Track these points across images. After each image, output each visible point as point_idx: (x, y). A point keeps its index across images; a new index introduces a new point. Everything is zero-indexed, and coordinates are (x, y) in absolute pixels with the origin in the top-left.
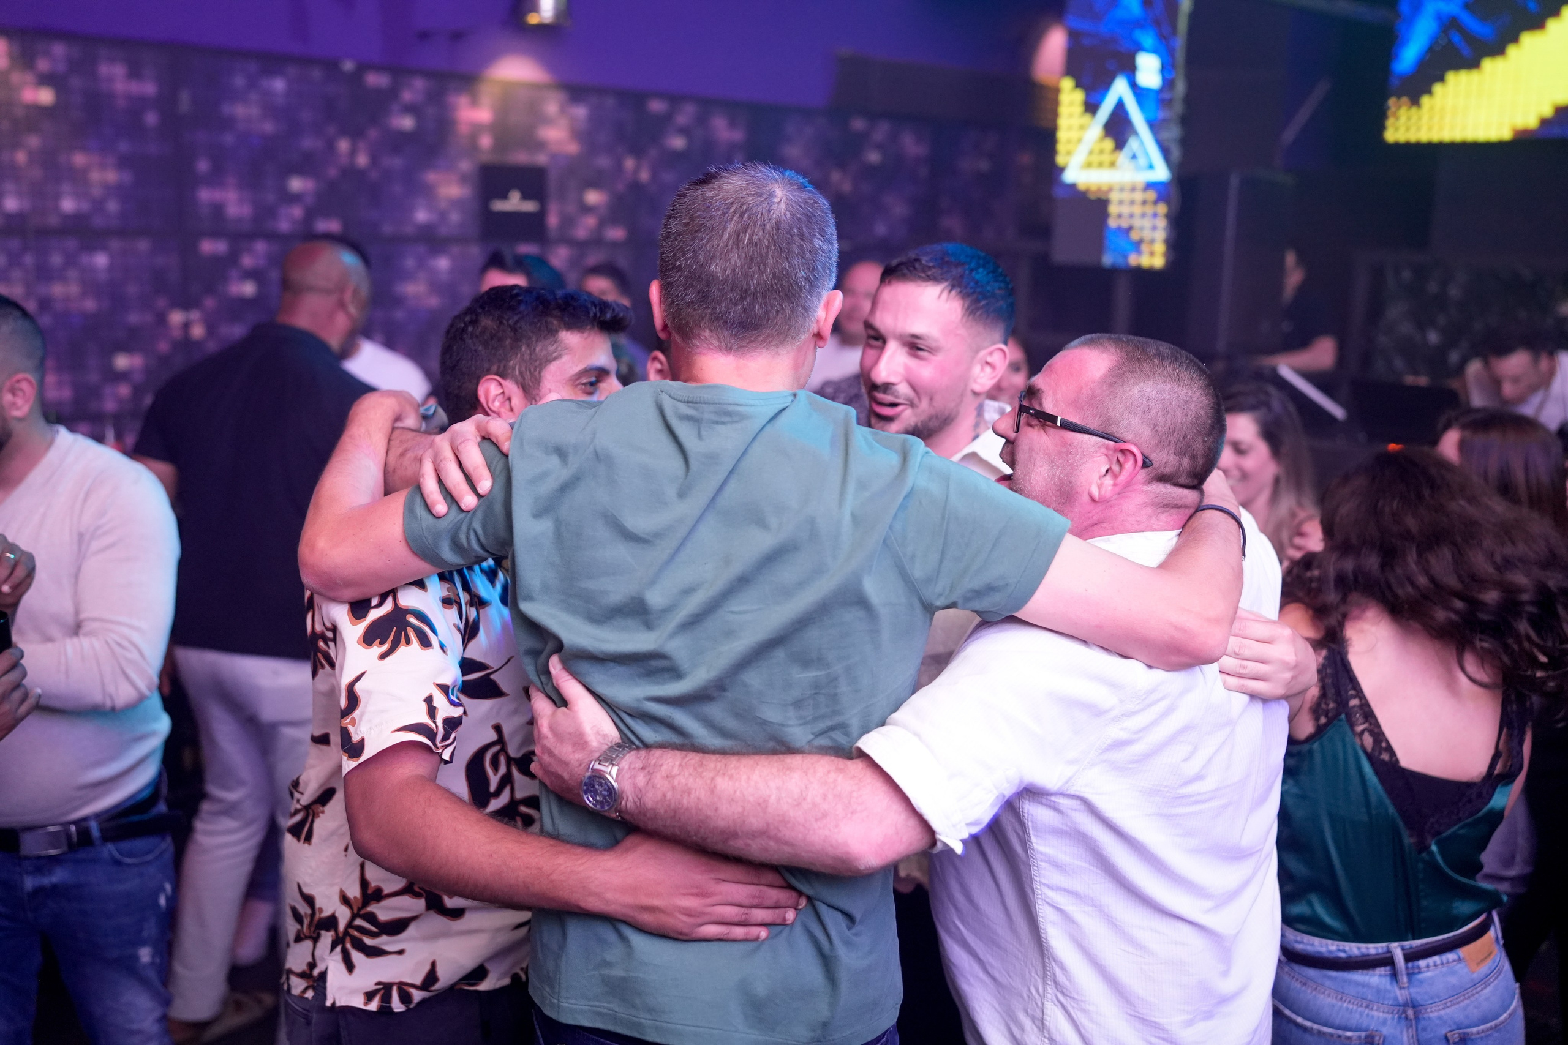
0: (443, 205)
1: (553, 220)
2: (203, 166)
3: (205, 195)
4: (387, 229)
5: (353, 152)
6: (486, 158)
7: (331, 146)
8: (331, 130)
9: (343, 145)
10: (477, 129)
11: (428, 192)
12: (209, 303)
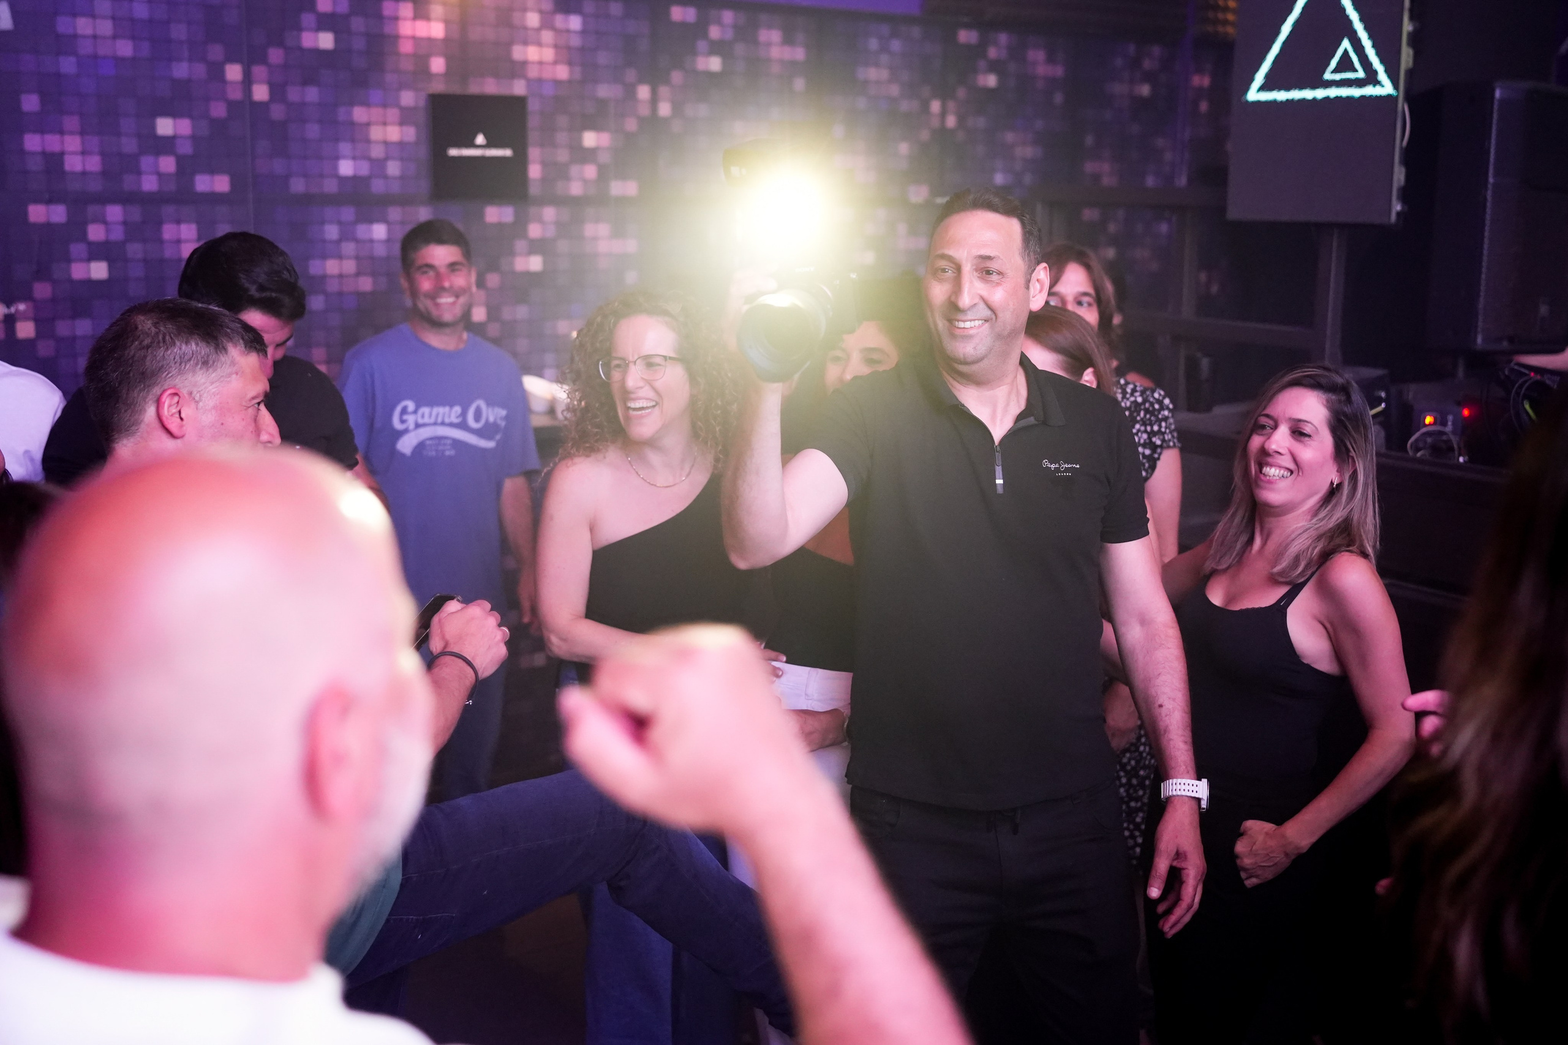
0: (377, 152)
1: (534, 171)
2: (30, 103)
3: (32, 142)
4: (298, 186)
5: (248, 81)
6: (439, 87)
7: (216, 73)
8: (216, 52)
9: (234, 72)
10: (426, 47)
11: (356, 134)
12: (42, 290)
